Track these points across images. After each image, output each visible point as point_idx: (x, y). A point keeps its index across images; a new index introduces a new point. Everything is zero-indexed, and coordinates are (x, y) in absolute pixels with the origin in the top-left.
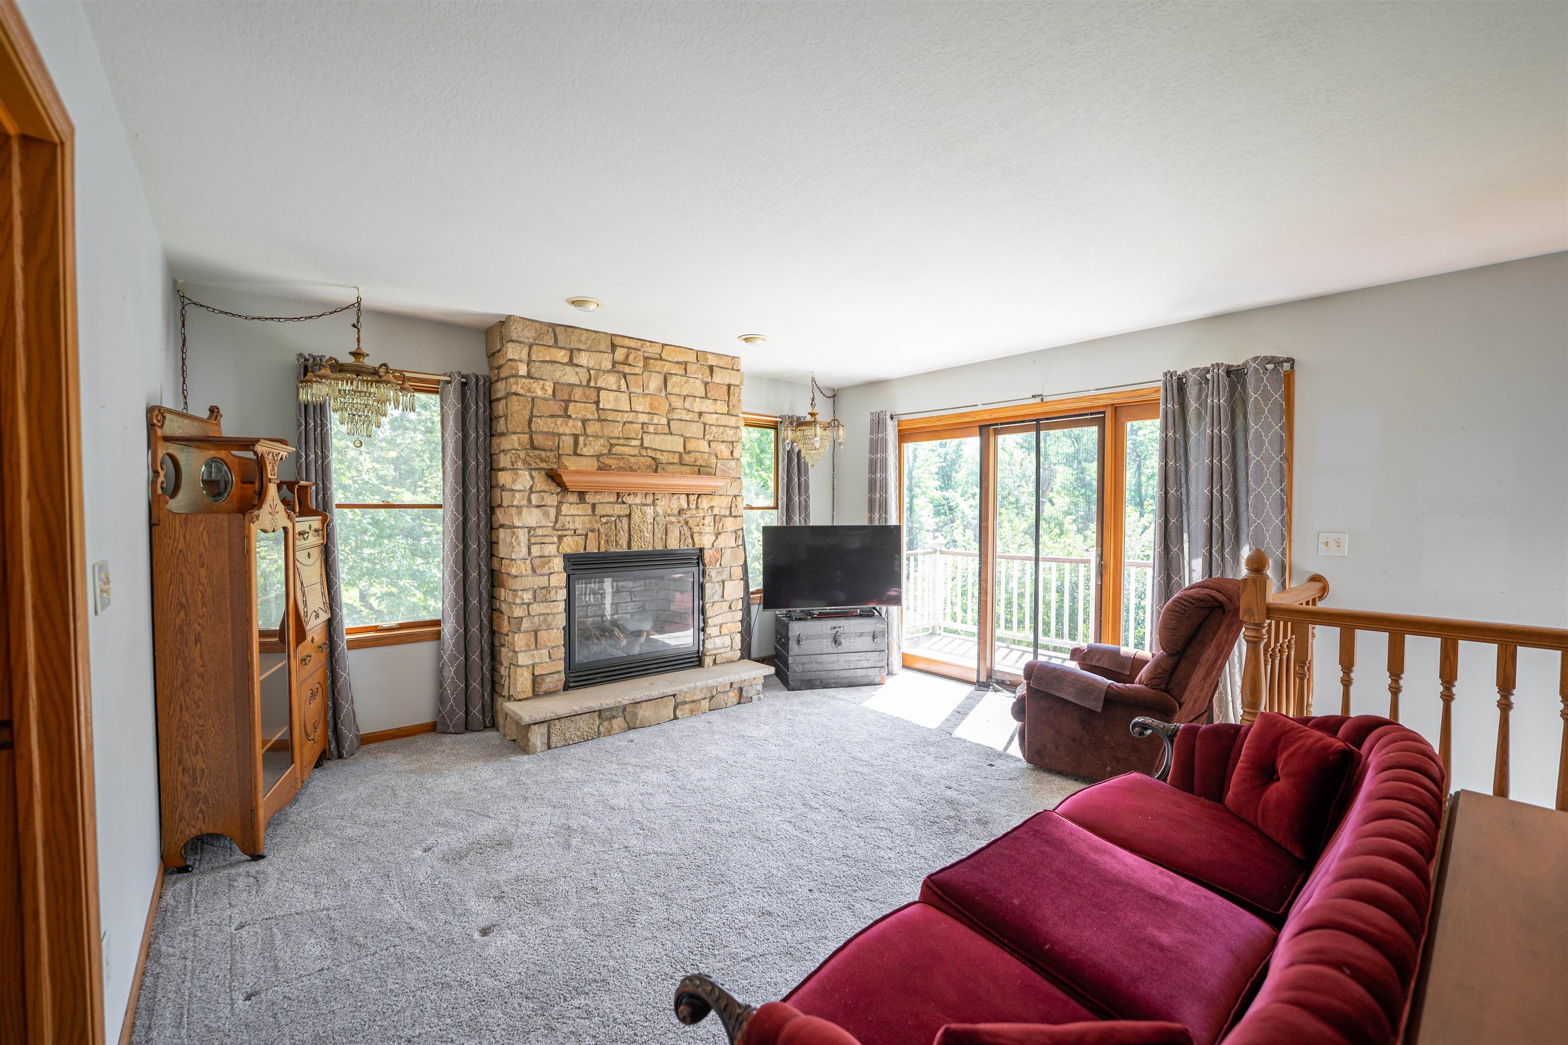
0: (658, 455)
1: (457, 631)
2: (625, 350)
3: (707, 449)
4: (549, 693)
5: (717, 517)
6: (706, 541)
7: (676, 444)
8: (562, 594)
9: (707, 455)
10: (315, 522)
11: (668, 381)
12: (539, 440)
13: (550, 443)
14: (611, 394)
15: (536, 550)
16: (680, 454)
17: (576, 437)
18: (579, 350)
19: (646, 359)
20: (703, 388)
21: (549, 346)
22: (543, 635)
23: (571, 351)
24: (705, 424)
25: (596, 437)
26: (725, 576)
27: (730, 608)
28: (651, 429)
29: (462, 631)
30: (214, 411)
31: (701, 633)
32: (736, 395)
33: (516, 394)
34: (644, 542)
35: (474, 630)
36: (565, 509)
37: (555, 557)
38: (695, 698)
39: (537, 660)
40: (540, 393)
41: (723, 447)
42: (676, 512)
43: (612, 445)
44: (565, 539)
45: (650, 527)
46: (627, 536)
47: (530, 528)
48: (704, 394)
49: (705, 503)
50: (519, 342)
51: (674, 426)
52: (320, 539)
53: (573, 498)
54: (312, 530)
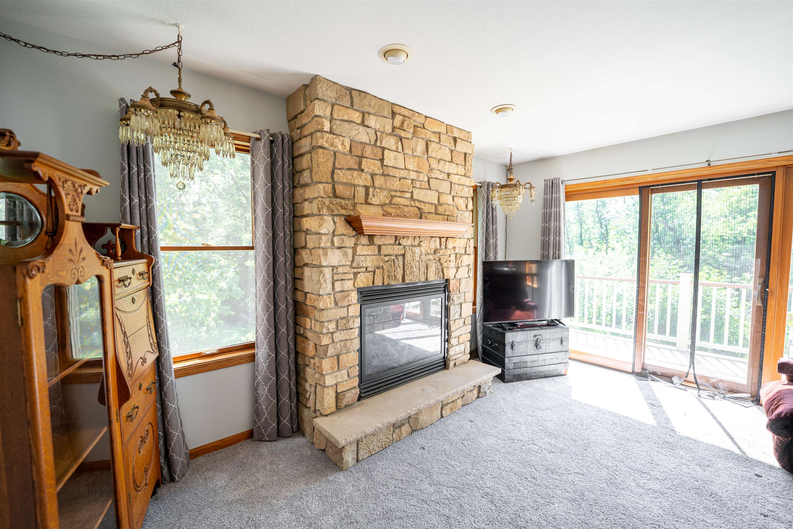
0: (422, 206)
1: (270, 356)
2: (401, 118)
3: (450, 201)
4: (348, 406)
5: (458, 255)
6: (451, 274)
7: (433, 198)
8: (357, 323)
9: (452, 207)
10: (140, 266)
11: (429, 146)
12: (340, 189)
13: (348, 193)
14: (392, 152)
15: (338, 287)
16: (436, 206)
17: (367, 188)
18: (369, 114)
19: (415, 127)
20: (450, 155)
21: (347, 107)
22: (343, 358)
23: (363, 113)
24: (451, 183)
25: (381, 189)
26: (462, 300)
27: (464, 323)
28: (418, 185)
29: (274, 355)
31: (446, 343)
32: (470, 161)
33: (322, 147)
34: (413, 275)
35: (283, 353)
36: (359, 250)
37: (352, 291)
38: (454, 399)
39: (339, 380)
40: (340, 148)
41: (461, 201)
42: (432, 251)
43: (393, 197)
44: (359, 276)
45: (417, 264)
46: (402, 271)
47: (333, 267)
48: (450, 159)
49: (451, 244)
50: (325, 101)
51: (432, 183)
52: (147, 282)
53: (364, 240)
54: (137, 275)
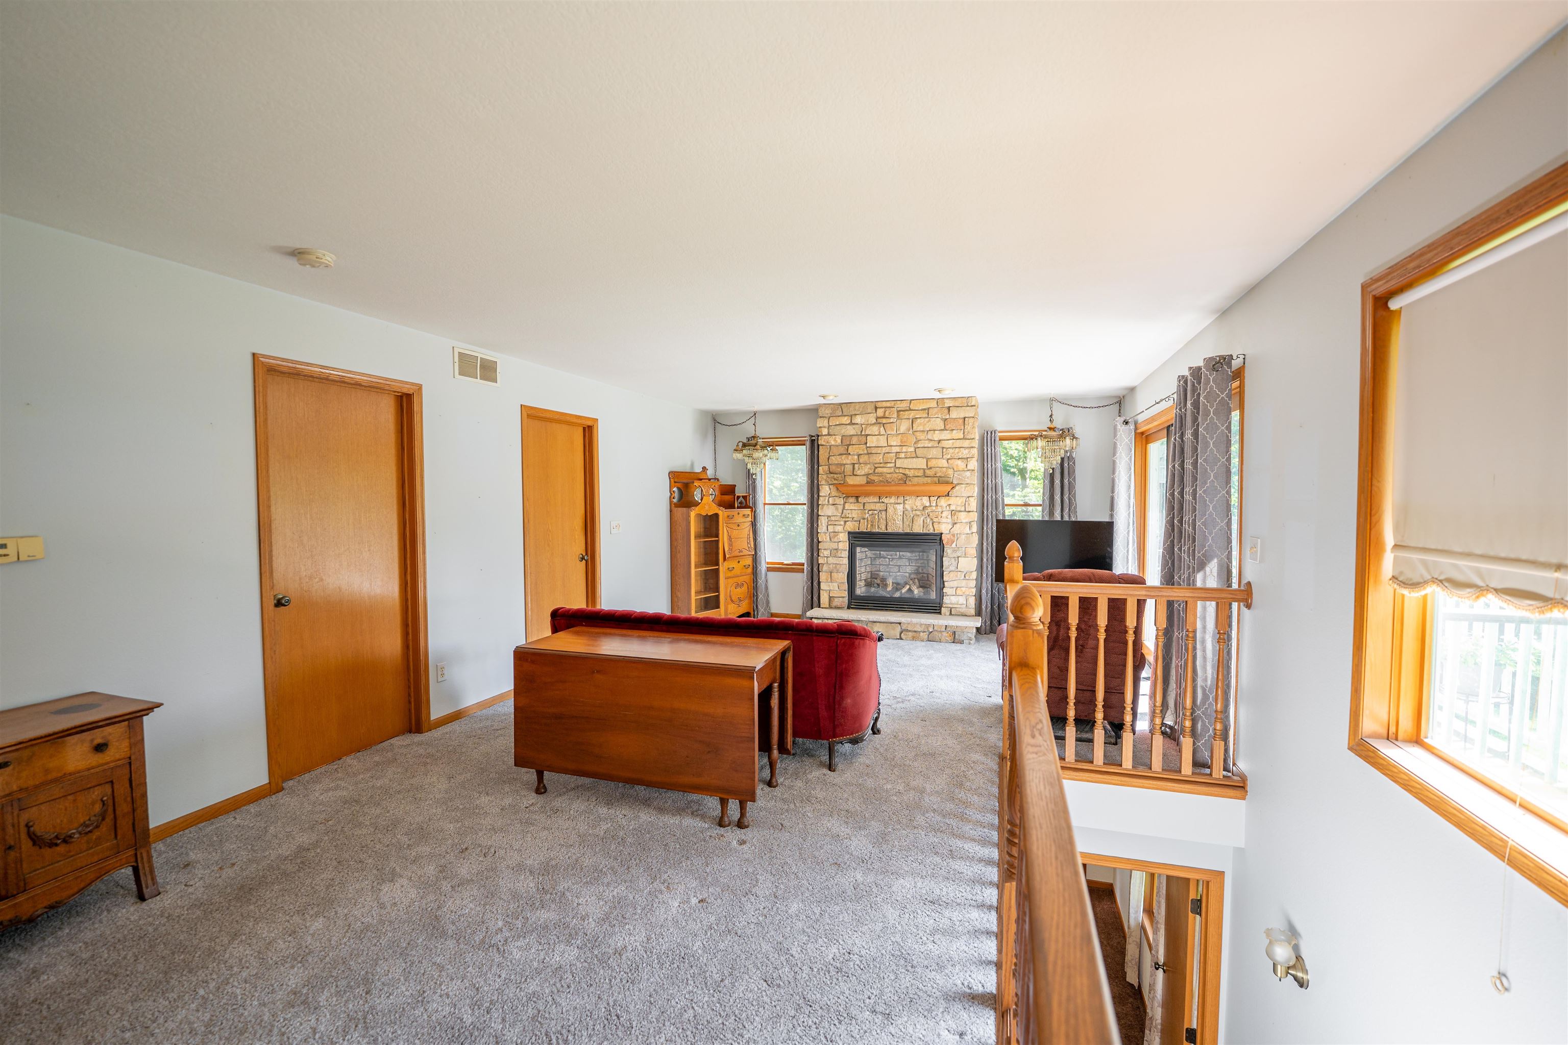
0: (907, 472)
1: (809, 569)
2: (883, 409)
3: (946, 464)
4: (837, 608)
5: (955, 512)
6: (944, 528)
7: (921, 463)
8: (846, 554)
9: (945, 469)
10: (747, 511)
11: (915, 423)
12: (833, 468)
13: (839, 470)
14: (874, 437)
15: (831, 528)
16: (924, 470)
17: (854, 465)
18: (856, 415)
19: (898, 412)
20: (942, 424)
21: (839, 416)
22: (835, 575)
23: (851, 416)
24: (943, 448)
25: (866, 464)
26: (961, 554)
27: (965, 577)
28: (903, 455)
30: (704, 469)
31: (940, 592)
32: (970, 424)
33: (824, 445)
34: (897, 526)
35: (813, 570)
36: (848, 506)
37: (843, 533)
38: (916, 629)
40: (833, 443)
41: (959, 462)
42: (921, 508)
43: (876, 468)
44: (848, 523)
45: (900, 518)
46: (885, 523)
47: (828, 517)
48: (943, 428)
49: (943, 502)
50: (823, 417)
51: (919, 452)
52: (749, 519)
53: (852, 500)
54: (741, 515)
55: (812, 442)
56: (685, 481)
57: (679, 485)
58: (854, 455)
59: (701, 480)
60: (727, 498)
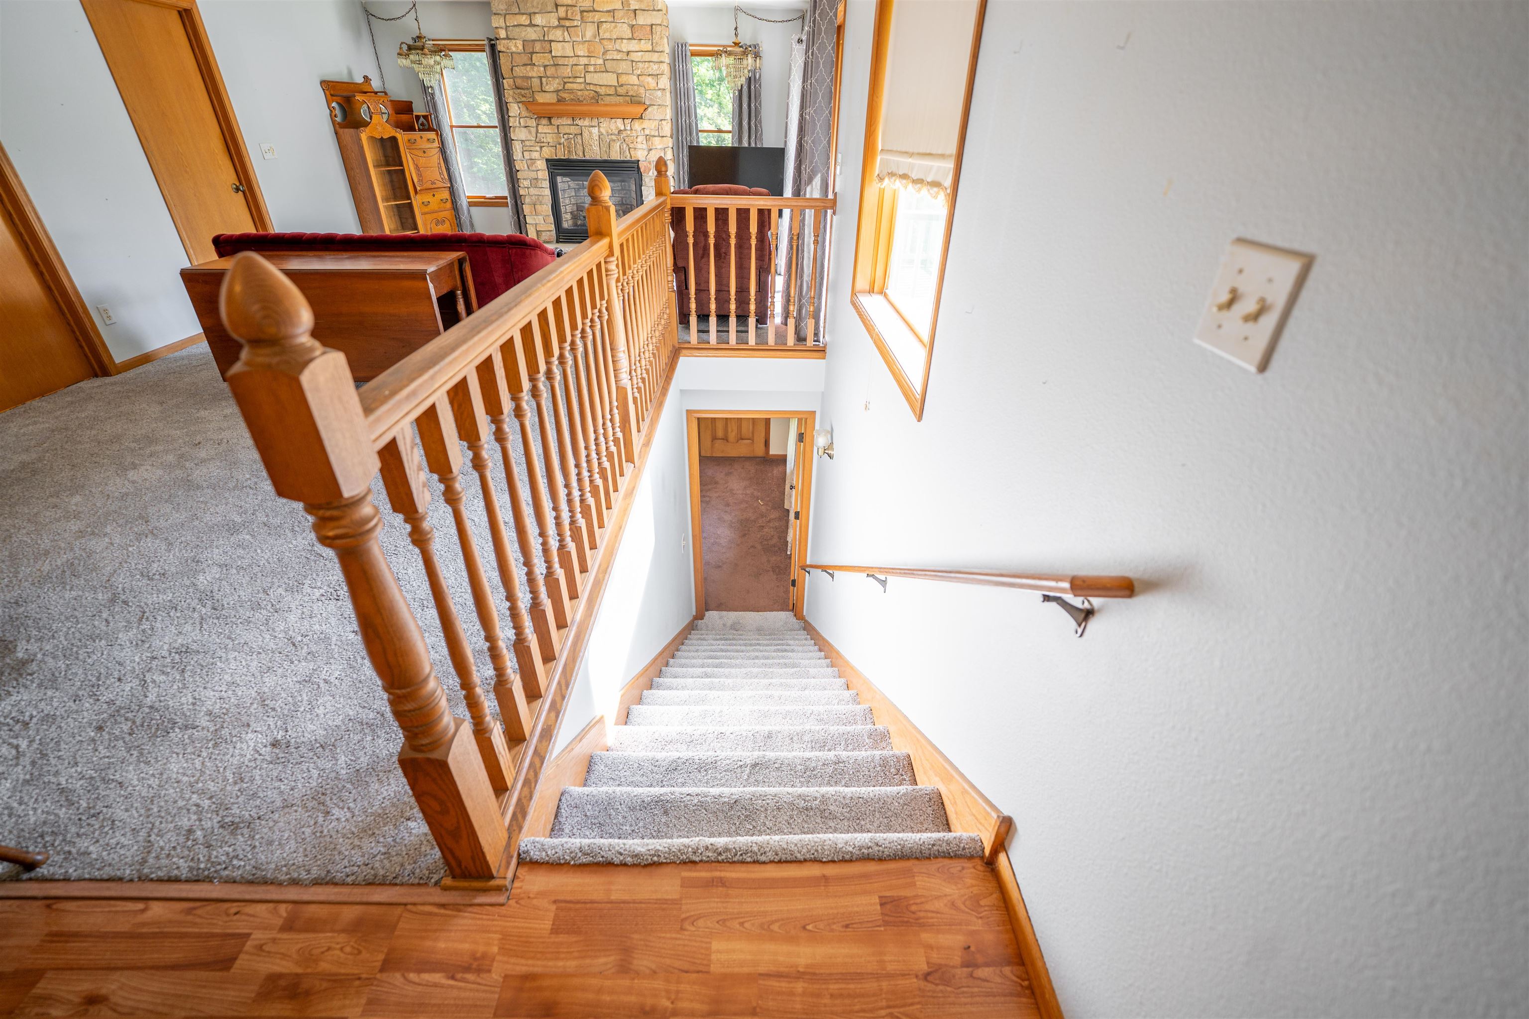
0: (598, 89)
1: (511, 202)
2: (565, 8)
3: (637, 81)
5: (649, 137)
6: (639, 154)
7: (611, 79)
8: (546, 184)
9: (636, 87)
10: (432, 135)
11: (600, 28)
12: (519, 82)
13: (526, 84)
14: (558, 44)
15: (527, 155)
16: (615, 86)
17: (541, 79)
18: (535, 13)
19: (582, 12)
20: (629, 31)
21: (516, 14)
22: (538, 207)
23: (530, 14)
24: (633, 61)
25: (553, 77)
28: (591, 69)
30: (366, 77)
32: (658, 32)
33: (500, 51)
34: (595, 152)
35: (515, 202)
36: (541, 129)
37: (540, 160)
39: (537, 222)
40: (514, 49)
41: (650, 79)
42: (616, 132)
43: (565, 83)
44: (544, 149)
45: (597, 143)
46: (582, 148)
47: (522, 141)
48: (630, 36)
49: (637, 125)
50: (498, 14)
51: (608, 64)
52: (436, 144)
53: (545, 121)
54: (425, 139)
55: (493, 47)
56: (345, 94)
57: (339, 99)
58: (539, 66)
59: (366, 93)
60: (404, 117)
